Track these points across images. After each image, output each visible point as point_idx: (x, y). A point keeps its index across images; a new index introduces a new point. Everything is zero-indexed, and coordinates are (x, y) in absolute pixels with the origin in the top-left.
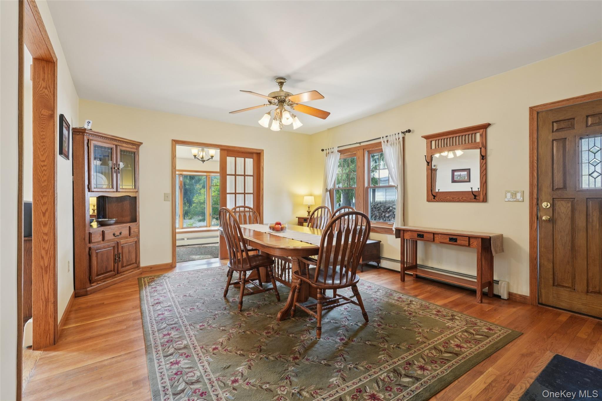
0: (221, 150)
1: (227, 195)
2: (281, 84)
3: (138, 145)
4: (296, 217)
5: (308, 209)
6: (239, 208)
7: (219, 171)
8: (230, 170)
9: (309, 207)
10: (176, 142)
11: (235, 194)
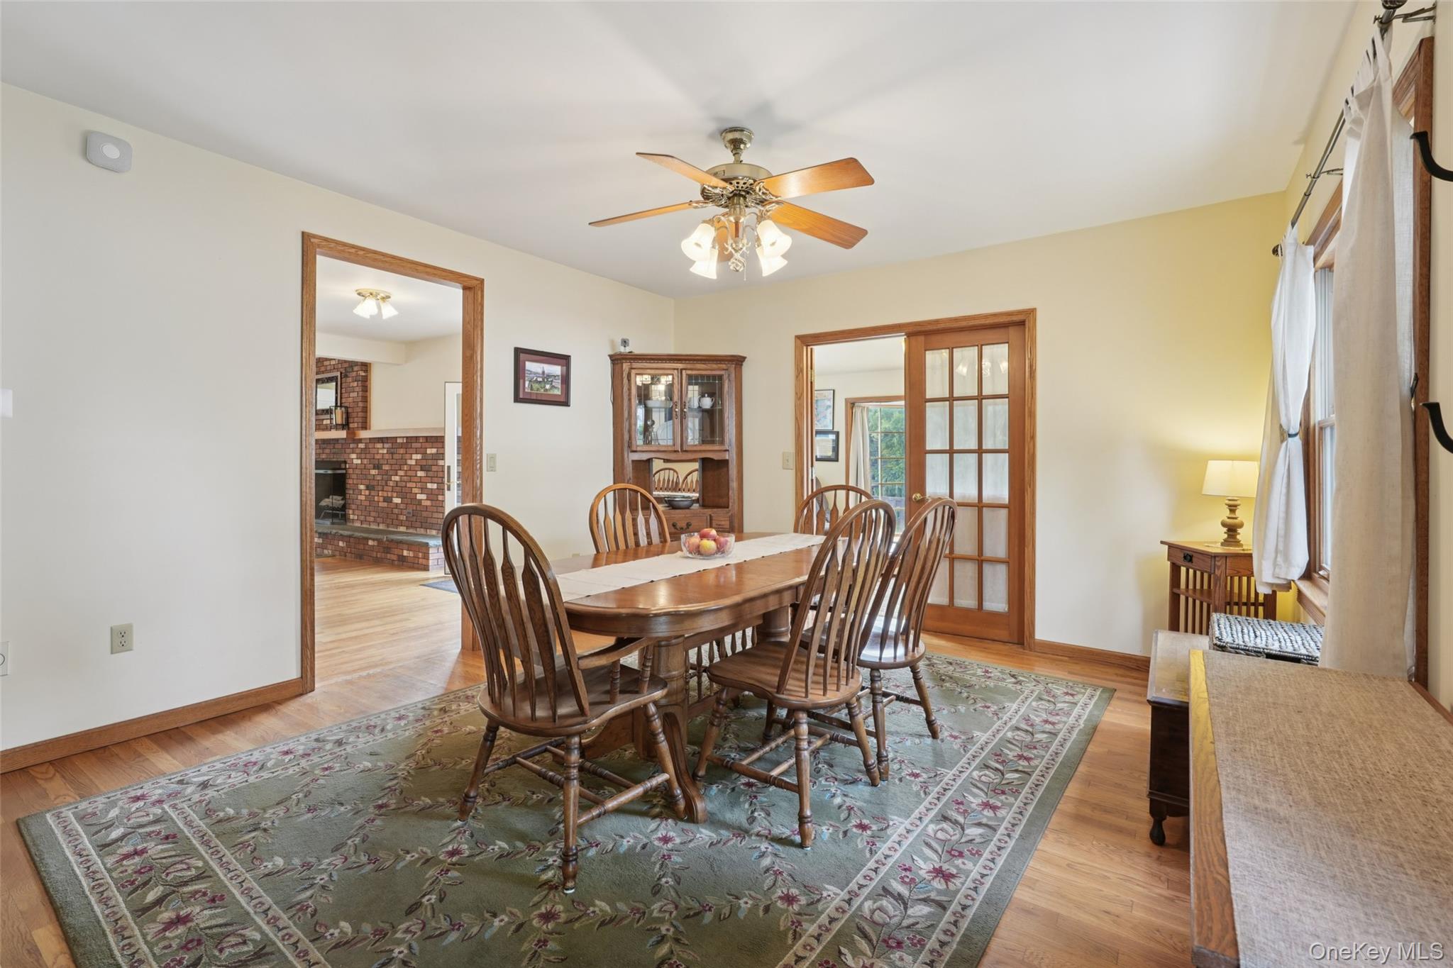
0: (910, 335)
1: (927, 455)
2: (736, 145)
3: (738, 361)
4: (1162, 542)
5: (1227, 513)
6: (836, 490)
7: (903, 394)
8: (935, 385)
9: (1233, 508)
10: (807, 341)
11: (951, 452)
